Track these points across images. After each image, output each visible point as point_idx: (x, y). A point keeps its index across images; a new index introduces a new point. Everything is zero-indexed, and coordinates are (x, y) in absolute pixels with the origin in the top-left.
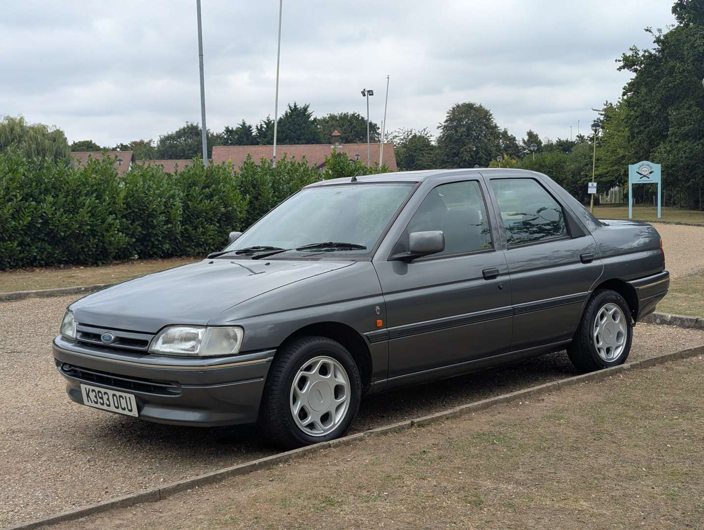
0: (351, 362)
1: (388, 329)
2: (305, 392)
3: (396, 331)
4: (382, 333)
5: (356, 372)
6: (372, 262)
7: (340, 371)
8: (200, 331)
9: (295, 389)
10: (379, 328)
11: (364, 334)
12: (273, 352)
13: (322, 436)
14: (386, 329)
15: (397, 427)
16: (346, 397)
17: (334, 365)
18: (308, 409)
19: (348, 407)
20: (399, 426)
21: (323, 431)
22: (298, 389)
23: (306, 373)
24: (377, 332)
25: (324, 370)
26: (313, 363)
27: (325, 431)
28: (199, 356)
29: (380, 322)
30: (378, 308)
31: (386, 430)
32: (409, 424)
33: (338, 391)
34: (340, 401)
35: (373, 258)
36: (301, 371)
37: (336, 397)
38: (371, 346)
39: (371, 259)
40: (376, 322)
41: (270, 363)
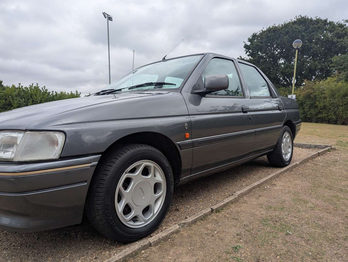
0: (167, 164)
1: (192, 140)
2: (129, 192)
3: (197, 142)
4: (189, 142)
5: (171, 172)
6: (181, 92)
7: (159, 171)
8: (19, 136)
9: (120, 190)
10: (187, 139)
11: (177, 143)
12: (98, 157)
13: (143, 227)
14: (191, 140)
15: (203, 215)
16: (162, 192)
17: (154, 166)
18: (132, 205)
19: (164, 199)
20: (204, 214)
21: (144, 222)
22: (122, 189)
23: (131, 175)
24: (186, 142)
25: (146, 172)
26: (137, 166)
27: (146, 221)
28: (14, 162)
29: (188, 135)
30: (186, 124)
31: (195, 219)
32: (210, 212)
33: (157, 187)
34: (157, 195)
35: (181, 91)
36: (126, 173)
37: (155, 192)
38: (181, 152)
39: (180, 91)
40: (185, 134)
41: (95, 168)
